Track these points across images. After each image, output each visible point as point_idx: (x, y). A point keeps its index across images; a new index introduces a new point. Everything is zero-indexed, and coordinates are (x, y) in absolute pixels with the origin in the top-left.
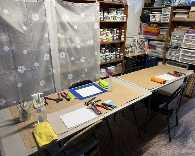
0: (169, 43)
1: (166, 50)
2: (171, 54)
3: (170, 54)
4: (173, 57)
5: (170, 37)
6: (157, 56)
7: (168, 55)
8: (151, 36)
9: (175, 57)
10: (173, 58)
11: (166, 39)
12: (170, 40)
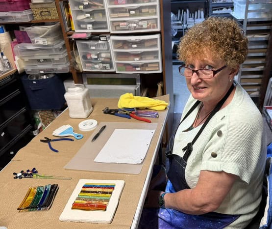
0: (70, 25)
1: (72, 49)
2: (89, 57)
3: (85, 57)
4: (96, 64)
5: (67, 7)
6: (53, 70)
7: (79, 60)
8: (8, 14)
9: (103, 62)
10: (97, 66)
11: (57, 17)
12: (70, 17)
